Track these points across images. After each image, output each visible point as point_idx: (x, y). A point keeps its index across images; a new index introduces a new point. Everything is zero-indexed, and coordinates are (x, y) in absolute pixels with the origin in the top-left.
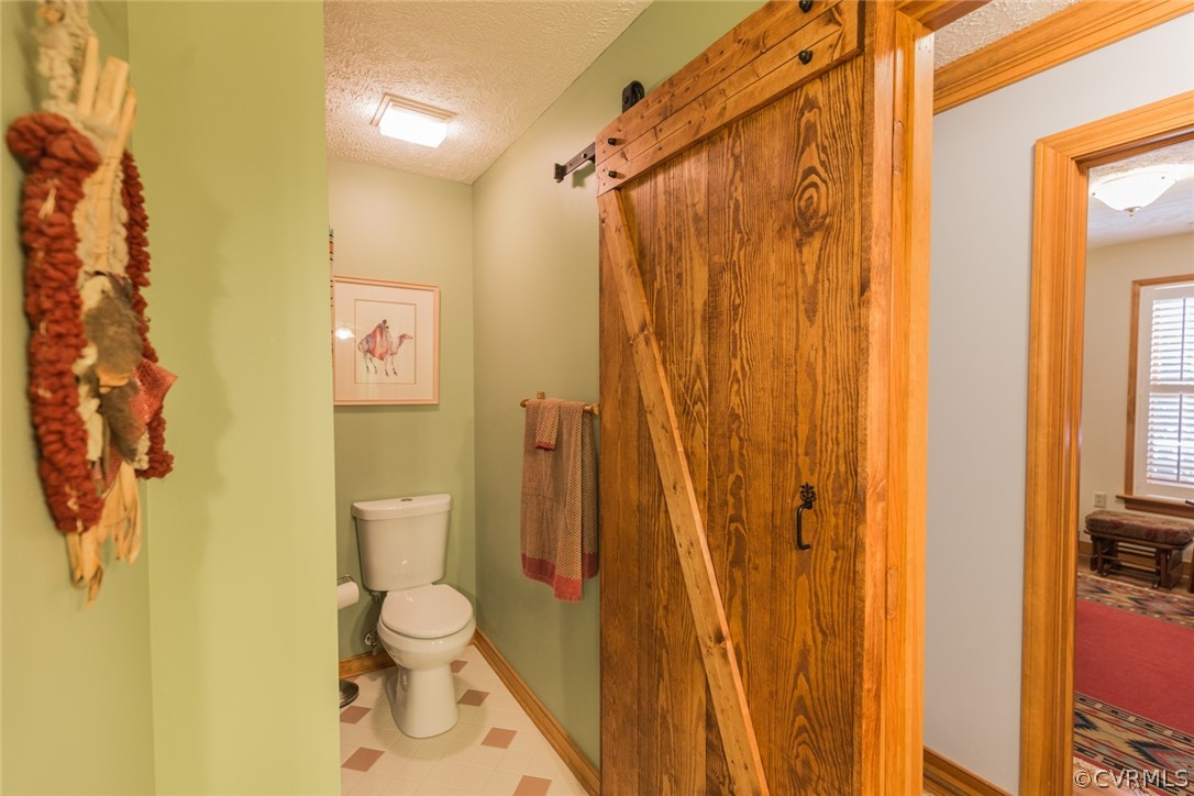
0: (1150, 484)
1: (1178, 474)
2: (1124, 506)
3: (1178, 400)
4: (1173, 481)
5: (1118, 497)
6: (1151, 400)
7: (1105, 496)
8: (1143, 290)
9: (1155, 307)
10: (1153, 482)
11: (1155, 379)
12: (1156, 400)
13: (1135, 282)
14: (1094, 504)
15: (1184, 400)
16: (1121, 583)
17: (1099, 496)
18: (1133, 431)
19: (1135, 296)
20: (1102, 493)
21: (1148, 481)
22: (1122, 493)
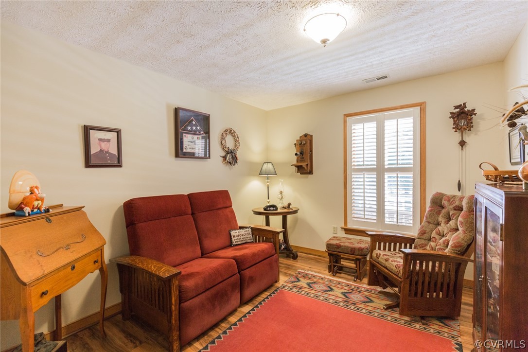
0: (354, 220)
1: (364, 215)
2: (344, 232)
3: (363, 176)
4: (363, 218)
5: (341, 228)
6: (353, 176)
7: (337, 227)
8: (348, 118)
9: (353, 128)
10: (355, 219)
11: (354, 166)
12: (355, 176)
13: (345, 115)
14: (332, 232)
15: (366, 176)
16: (341, 280)
17: (334, 228)
18: (347, 193)
19: (345, 122)
20: (335, 226)
21: (353, 219)
22: (343, 226)
